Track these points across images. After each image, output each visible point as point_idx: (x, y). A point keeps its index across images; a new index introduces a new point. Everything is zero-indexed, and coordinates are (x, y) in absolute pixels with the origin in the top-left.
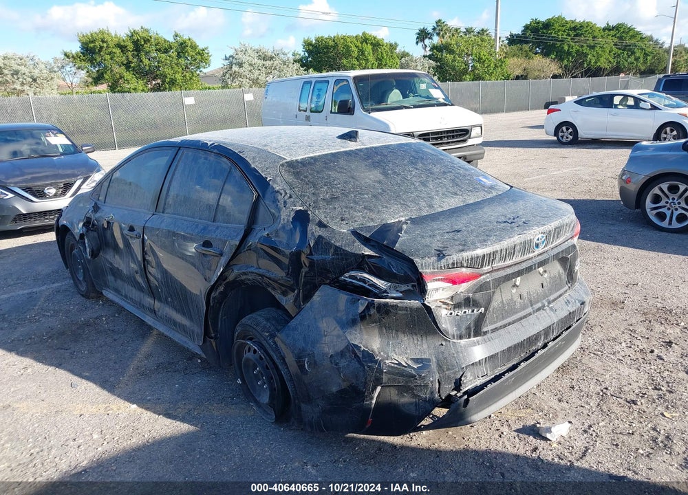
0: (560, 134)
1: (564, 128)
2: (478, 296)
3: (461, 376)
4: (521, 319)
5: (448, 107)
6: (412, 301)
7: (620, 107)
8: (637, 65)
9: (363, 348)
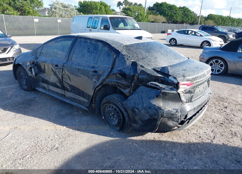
0: (171, 42)
1: (172, 40)
2: (192, 90)
3: (187, 114)
4: (200, 98)
5: (141, 30)
6: (174, 91)
7: (190, 35)
8: (188, 21)
9: (157, 106)
